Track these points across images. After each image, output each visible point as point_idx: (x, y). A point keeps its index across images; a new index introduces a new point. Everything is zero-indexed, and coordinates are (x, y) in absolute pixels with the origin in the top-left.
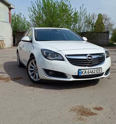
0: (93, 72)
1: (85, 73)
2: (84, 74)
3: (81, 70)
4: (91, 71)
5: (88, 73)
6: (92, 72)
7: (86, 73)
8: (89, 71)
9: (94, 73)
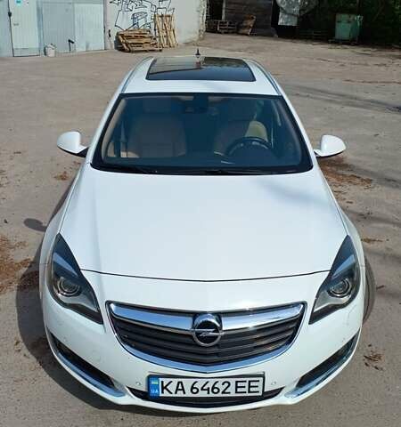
0: (216, 390)
1: (177, 389)
2: (173, 392)
3: (161, 379)
4: (210, 385)
5: (195, 391)
6: (213, 388)
7: (183, 389)
8: (199, 386)
9: (223, 392)
